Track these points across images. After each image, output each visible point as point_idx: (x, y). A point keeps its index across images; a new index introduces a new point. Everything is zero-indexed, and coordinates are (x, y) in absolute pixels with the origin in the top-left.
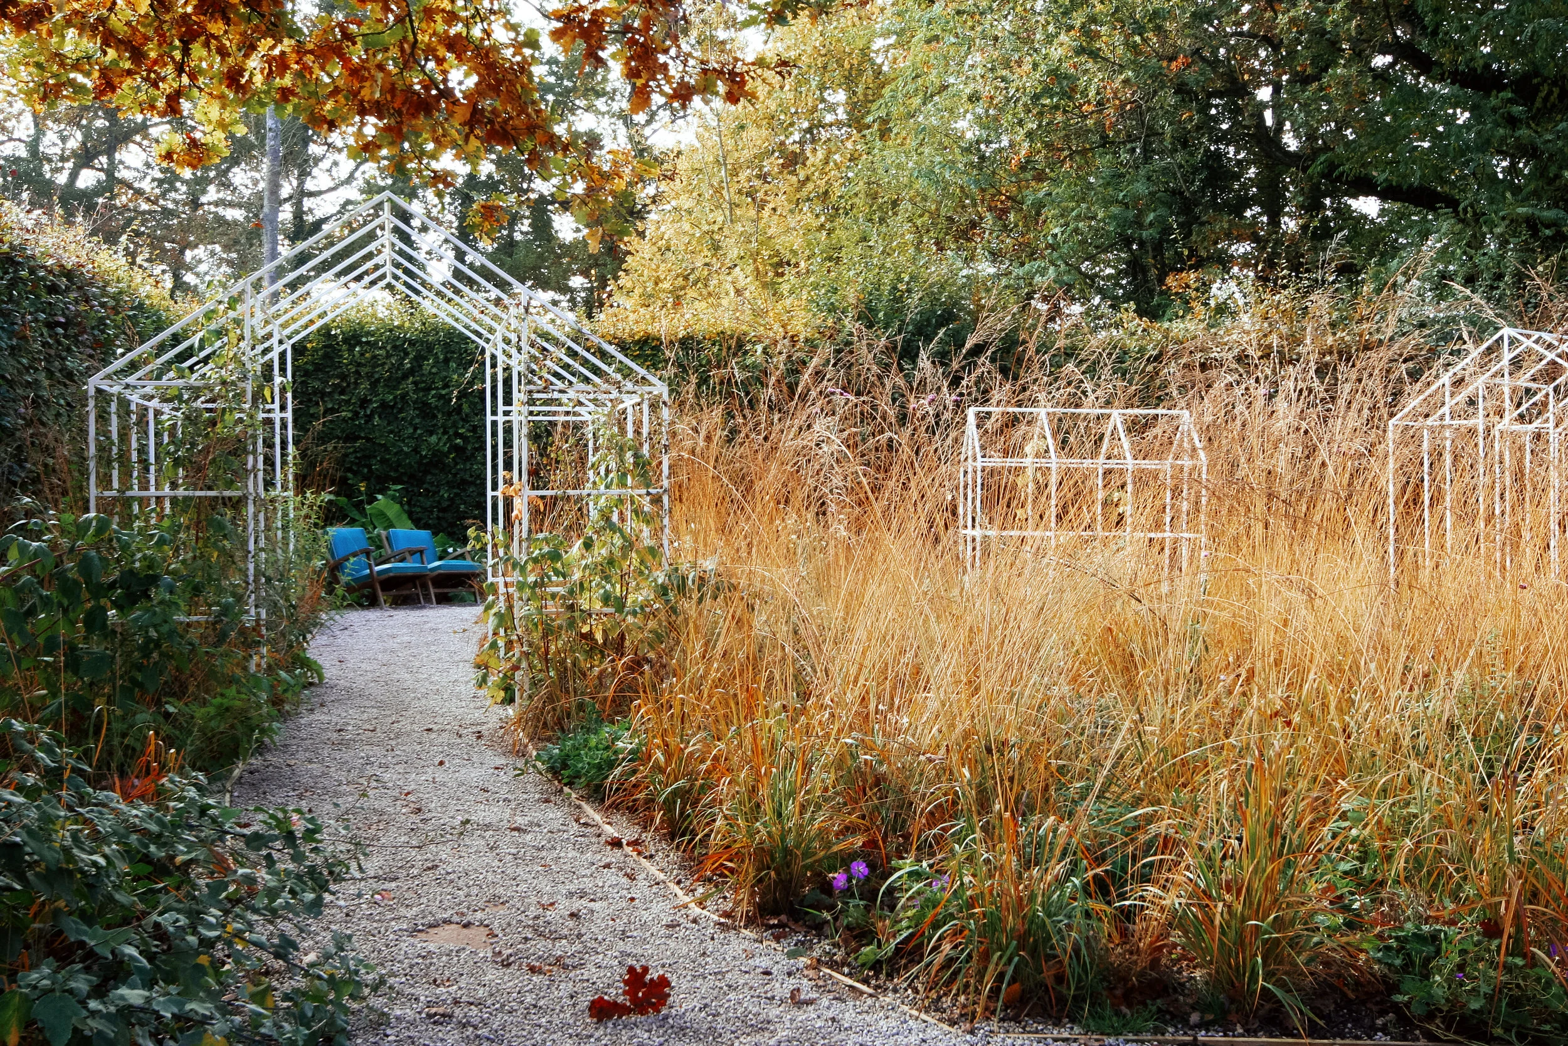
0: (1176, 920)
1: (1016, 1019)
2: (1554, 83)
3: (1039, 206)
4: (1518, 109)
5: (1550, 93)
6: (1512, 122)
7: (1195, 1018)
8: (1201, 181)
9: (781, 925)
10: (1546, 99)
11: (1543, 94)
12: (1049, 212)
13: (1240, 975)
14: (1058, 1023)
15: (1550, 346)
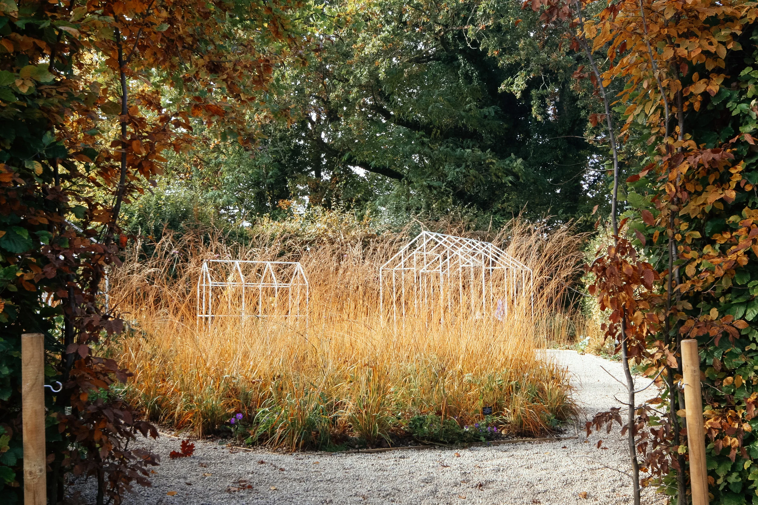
0: (351, 419)
1: (304, 451)
2: (438, 128)
3: (218, 165)
4: (425, 140)
5: (437, 132)
6: (423, 144)
7: (357, 446)
8: (289, 156)
9: (212, 438)
10: (435, 135)
11: (434, 133)
12: (223, 168)
13: (370, 432)
14: (316, 451)
15: (440, 239)
